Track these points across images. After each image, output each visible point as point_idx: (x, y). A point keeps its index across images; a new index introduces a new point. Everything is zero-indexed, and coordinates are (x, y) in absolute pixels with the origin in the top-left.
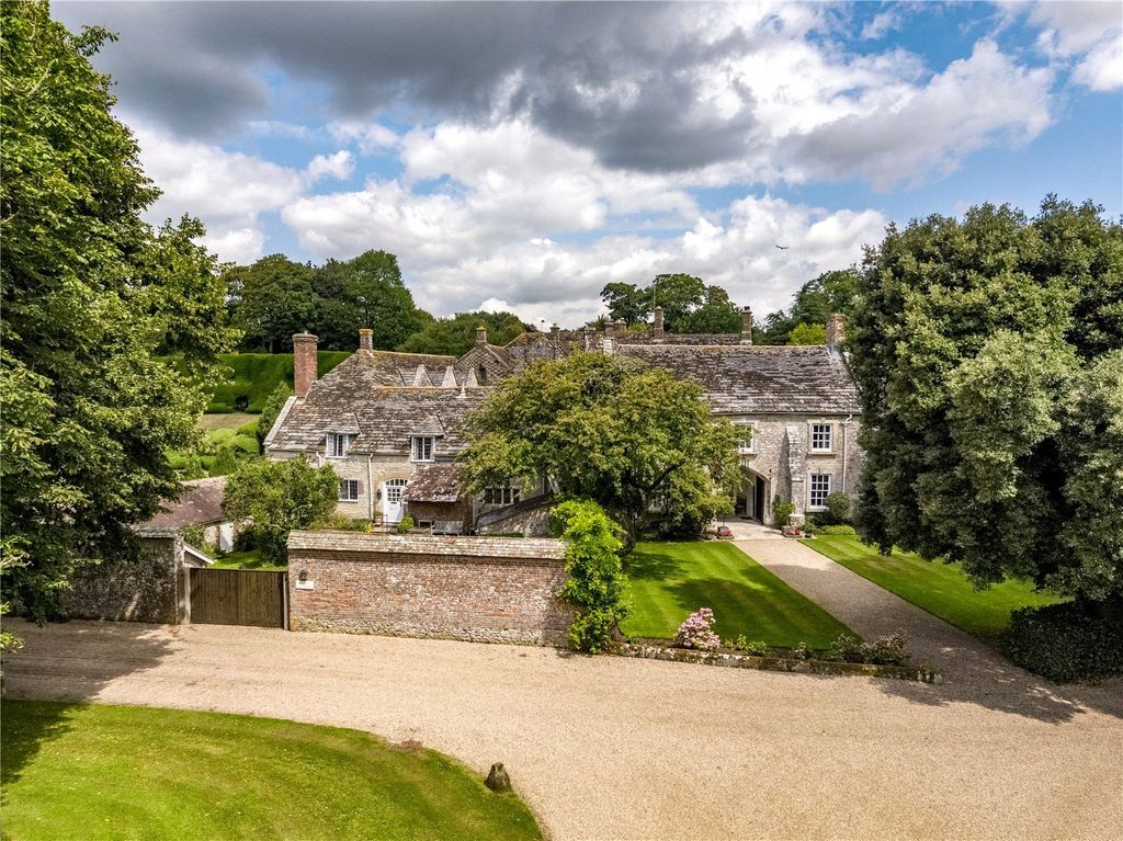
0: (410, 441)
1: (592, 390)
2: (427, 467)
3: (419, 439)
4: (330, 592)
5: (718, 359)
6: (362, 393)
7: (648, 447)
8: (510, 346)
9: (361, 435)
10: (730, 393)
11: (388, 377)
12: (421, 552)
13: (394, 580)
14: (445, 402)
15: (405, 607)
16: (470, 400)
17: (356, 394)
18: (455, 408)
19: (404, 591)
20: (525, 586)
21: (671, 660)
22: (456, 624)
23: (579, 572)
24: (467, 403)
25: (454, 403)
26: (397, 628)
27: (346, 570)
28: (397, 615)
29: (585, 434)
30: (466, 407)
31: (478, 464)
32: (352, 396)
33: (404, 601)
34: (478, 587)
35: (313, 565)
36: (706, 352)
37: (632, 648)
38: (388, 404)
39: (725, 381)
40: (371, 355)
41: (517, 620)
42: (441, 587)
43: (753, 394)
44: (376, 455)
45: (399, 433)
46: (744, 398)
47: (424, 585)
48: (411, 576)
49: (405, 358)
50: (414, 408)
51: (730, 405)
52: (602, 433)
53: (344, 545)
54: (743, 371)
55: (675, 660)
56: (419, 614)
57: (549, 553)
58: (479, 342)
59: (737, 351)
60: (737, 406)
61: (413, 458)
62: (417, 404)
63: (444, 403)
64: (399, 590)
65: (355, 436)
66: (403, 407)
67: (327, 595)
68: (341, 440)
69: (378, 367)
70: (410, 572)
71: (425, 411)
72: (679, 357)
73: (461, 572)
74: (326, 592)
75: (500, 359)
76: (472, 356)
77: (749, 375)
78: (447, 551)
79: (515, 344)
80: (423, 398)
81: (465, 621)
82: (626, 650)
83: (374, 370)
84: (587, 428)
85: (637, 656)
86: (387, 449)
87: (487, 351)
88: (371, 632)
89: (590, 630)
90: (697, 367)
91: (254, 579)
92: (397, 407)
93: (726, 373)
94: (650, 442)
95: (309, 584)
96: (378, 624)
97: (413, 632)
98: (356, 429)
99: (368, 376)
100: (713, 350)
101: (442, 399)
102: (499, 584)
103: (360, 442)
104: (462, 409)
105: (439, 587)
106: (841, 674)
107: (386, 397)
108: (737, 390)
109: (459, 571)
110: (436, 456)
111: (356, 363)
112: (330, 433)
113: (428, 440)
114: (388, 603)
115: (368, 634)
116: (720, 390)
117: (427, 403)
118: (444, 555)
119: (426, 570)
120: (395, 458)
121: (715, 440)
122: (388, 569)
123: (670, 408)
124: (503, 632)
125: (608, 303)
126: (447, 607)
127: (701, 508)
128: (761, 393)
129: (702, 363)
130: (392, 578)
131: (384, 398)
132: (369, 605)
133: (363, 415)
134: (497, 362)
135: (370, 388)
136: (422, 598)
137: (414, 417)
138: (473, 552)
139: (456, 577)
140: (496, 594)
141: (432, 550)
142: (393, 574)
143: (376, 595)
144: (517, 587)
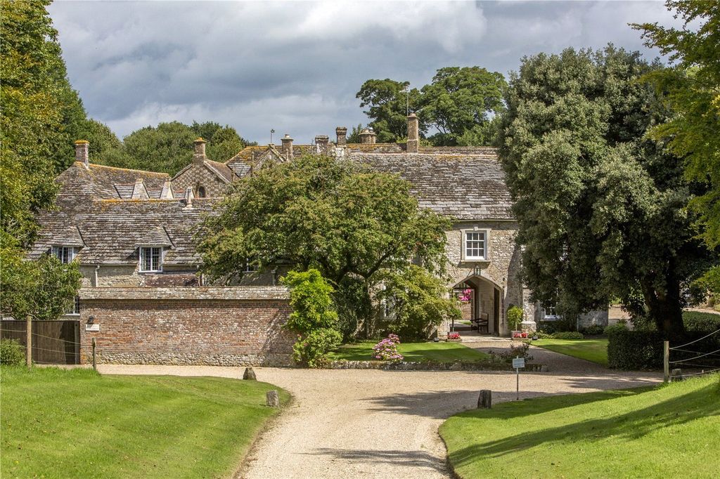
0: (138, 253)
1: (316, 185)
2: (156, 277)
3: (147, 250)
4: (111, 332)
5: (455, 168)
6: (83, 206)
7: (361, 230)
8: (233, 162)
9: (85, 248)
10: (464, 201)
11: (106, 191)
12: (182, 298)
13: (161, 321)
14: (169, 213)
15: (170, 342)
16: (196, 211)
17: (77, 208)
18: (182, 220)
19: (169, 330)
20: (261, 322)
21: (367, 368)
22: (209, 353)
23: (300, 307)
24: (194, 214)
25: (181, 214)
26: (164, 358)
27: (123, 316)
28: (164, 348)
29: (308, 219)
30: (194, 219)
31: (216, 253)
32: (72, 210)
33: (169, 337)
34: (225, 324)
35: (98, 313)
36: (443, 160)
37: (339, 363)
38: (111, 217)
39: (460, 190)
40: (87, 167)
41: (254, 347)
42: (197, 325)
43: (486, 203)
44: (104, 267)
45: (124, 245)
46: (477, 206)
47: (184, 324)
48: (174, 318)
49: (118, 172)
50: (138, 220)
51: (463, 213)
52: (323, 220)
53: (123, 296)
54: (478, 180)
55: (369, 368)
56: (180, 347)
57: (278, 295)
58: (198, 156)
59: (475, 160)
60: (469, 214)
61: (140, 269)
62: (141, 217)
63: (169, 215)
64: (165, 329)
65: (81, 248)
66: (127, 219)
67: (109, 335)
68: (66, 253)
69: (96, 181)
70: (174, 315)
71: (151, 224)
72: (414, 165)
73: (213, 313)
74: (108, 333)
75: (221, 176)
76: (189, 172)
77: (485, 184)
78: (202, 297)
79: (238, 160)
80: (147, 211)
81: (215, 350)
82: (334, 364)
83: (92, 184)
84: (311, 214)
85: (343, 368)
86: (114, 261)
87: (206, 167)
88: (143, 362)
89: (308, 348)
90: (432, 175)
91: (50, 327)
92: (121, 219)
93: (462, 182)
94: (364, 227)
95: (96, 327)
96: (149, 356)
97: (175, 360)
98: (80, 242)
99: (88, 188)
100: (450, 159)
101: (168, 211)
102: (241, 321)
103: (85, 254)
104: (189, 221)
105: (195, 325)
106: (482, 370)
107: (108, 210)
108: (471, 199)
109: (211, 312)
110: (165, 266)
111: (74, 176)
112: (55, 246)
113: (157, 251)
114: (156, 340)
115: (141, 364)
116: (454, 198)
117: (151, 215)
118: (200, 300)
119: (185, 313)
120: (122, 270)
121: (418, 225)
122: (156, 313)
123: (381, 199)
124: (244, 358)
125: (367, 108)
126: (201, 340)
127: (426, 308)
128: (495, 202)
129: (438, 172)
130: (160, 319)
131: (107, 211)
132: (142, 342)
133: (86, 228)
134: (218, 179)
135: (91, 201)
136: (183, 334)
137: (139, 229)
138: (221, 297)
139: (208, 316)
140: (239, 329)
141: (190, 296)
142: (161, 317)
143: (148, 333)
144: (254, 322)
